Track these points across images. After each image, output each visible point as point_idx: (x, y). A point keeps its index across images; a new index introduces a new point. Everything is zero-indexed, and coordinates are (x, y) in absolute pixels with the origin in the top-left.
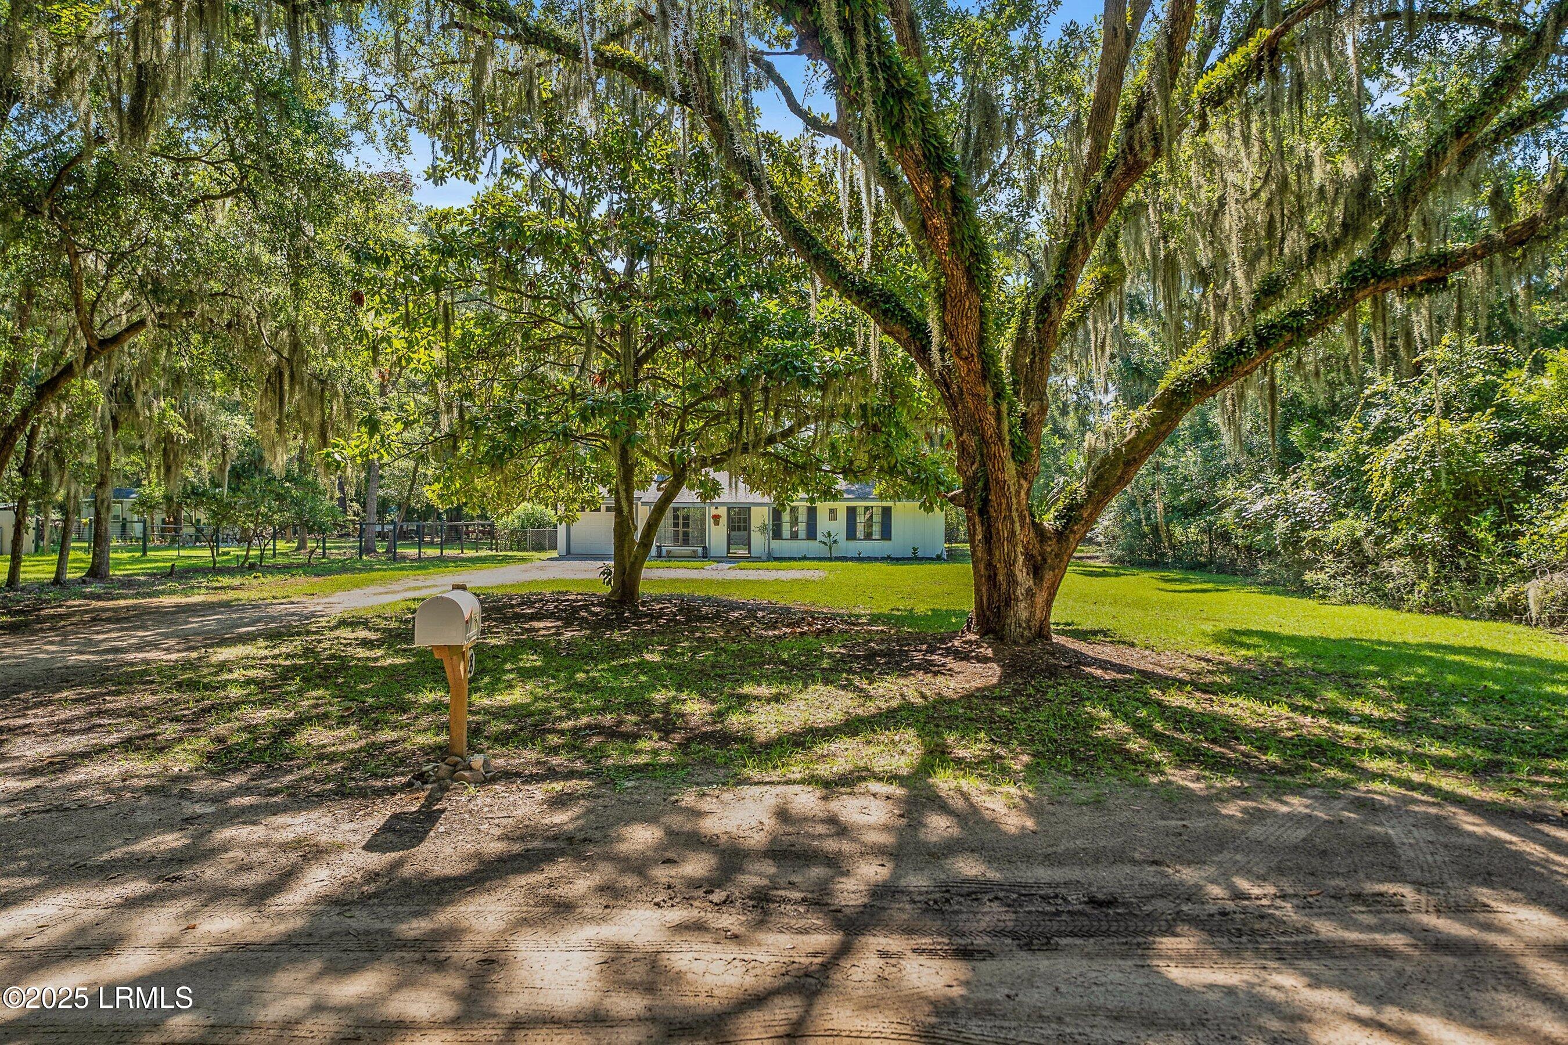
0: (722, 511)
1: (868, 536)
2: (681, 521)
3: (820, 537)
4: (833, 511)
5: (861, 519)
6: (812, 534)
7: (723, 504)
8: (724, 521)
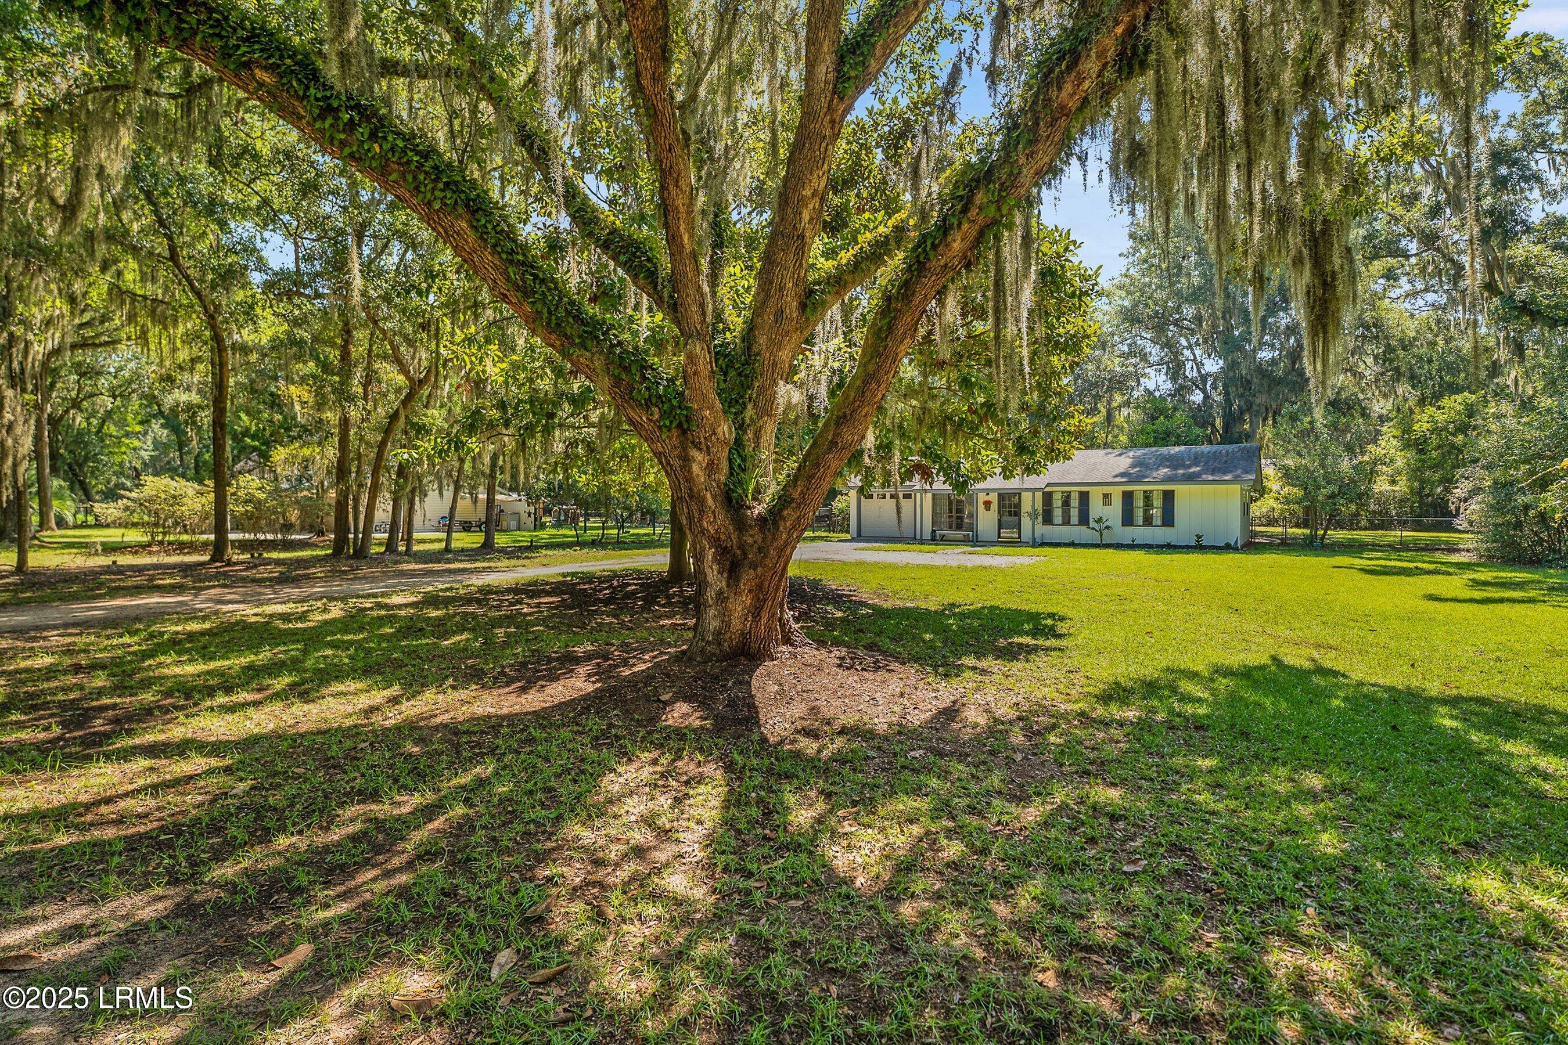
0: (994, 497)
1: (1148, 521)
2: (954, 507)
3: (1092, 524)
4: (1107, 496)
5: (1139, 503)
6: (1084, 520)
7: (993, 490)
8: (994, 506)
